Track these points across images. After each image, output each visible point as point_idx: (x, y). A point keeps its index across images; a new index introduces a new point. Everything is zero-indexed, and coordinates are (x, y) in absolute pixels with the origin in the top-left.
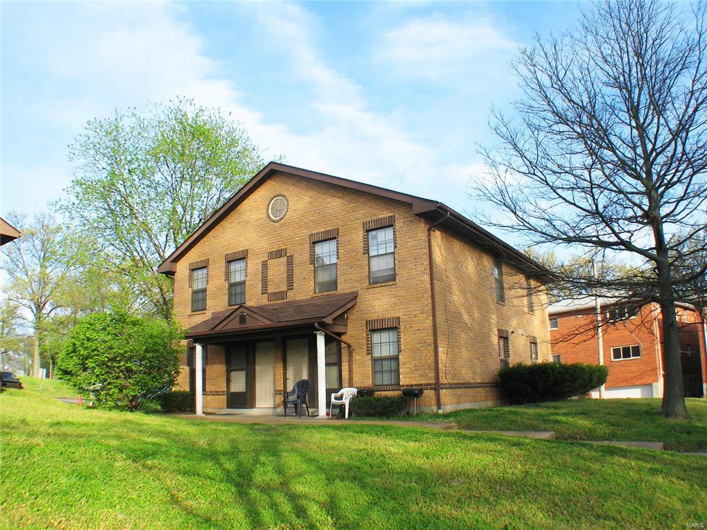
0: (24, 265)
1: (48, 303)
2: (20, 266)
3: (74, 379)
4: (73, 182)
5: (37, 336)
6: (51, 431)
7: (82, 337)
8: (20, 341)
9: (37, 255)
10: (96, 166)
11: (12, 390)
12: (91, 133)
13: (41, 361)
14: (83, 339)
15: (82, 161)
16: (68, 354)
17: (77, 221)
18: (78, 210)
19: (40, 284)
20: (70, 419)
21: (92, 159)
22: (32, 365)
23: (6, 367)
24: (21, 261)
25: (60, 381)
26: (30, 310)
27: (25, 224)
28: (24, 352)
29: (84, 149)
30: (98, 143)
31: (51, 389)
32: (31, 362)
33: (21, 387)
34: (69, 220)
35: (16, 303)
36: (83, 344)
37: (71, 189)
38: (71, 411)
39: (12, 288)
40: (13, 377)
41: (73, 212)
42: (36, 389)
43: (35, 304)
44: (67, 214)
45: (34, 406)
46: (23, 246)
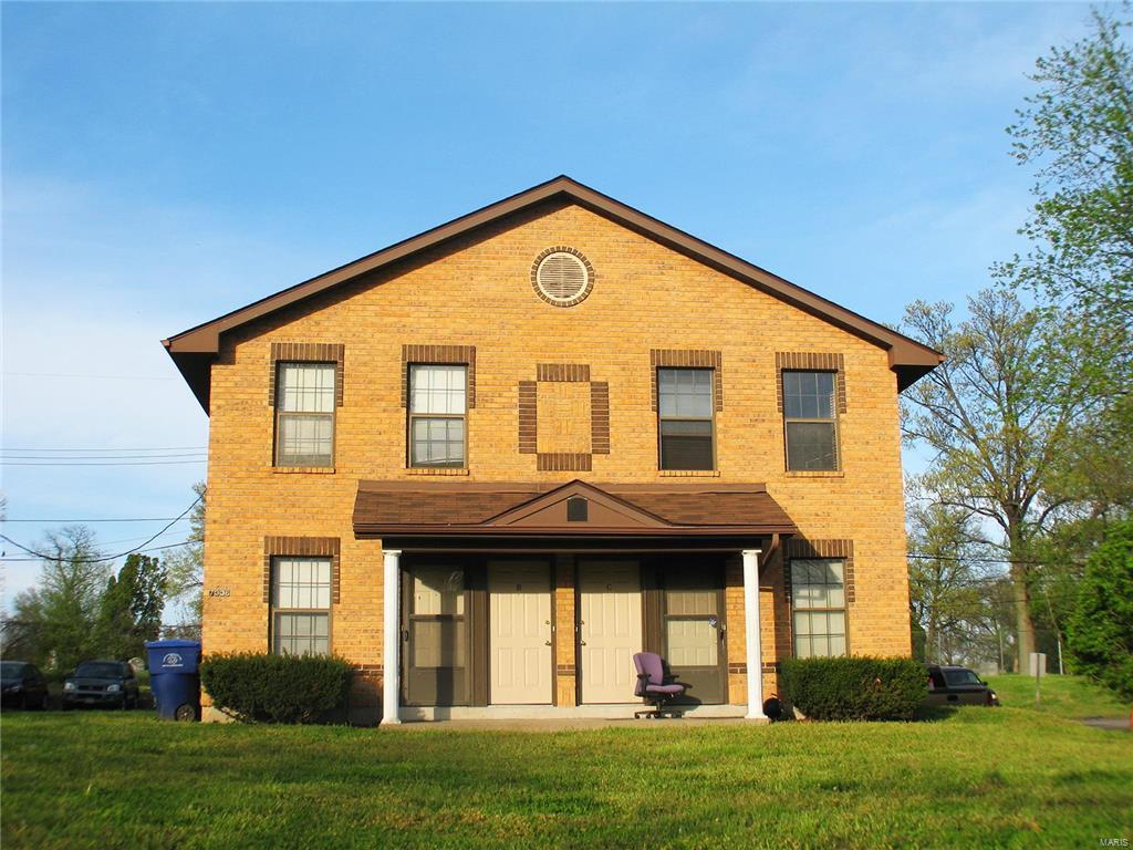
0: (965, 422)
1: (1035, 498)
2: (958, 423)
3: (1109, 671)
4: (1039, 208)
5: (1019, 578)
6: (1056, 795)
7: (1117, 569)
8: (982, 593)
9: (991, 392)
10: (1084, 160)
11: (969, 709)
12: (1051, 86)
13: (1035, 634)
14: (1121, 576)
15: (1051, 156)
16: (1088, 615)
17: (1068, 299)
18: (1065, 270)
19: (1010, 457)
20: (1102, 766)
21: (1070, 145)
22: (1015, 647)
23: (956, 657)
24: (958, 412)
25: (1078, 678)
26: (994, 521)
27: (950, 327)
28: (993, 619)
29: (1044, 127)
30: (1075, 106)
31: (1065, 697)
32: (1012, 640)
33: (990, 702)
34: (1049, 298)
35: (960, 508)
36: (1121, 586)
37: (1037, 227)
38: (1107, 748)
39: (945, 477)
40: (972, 679)
41: (1055, 278)
42: (1029, 702)
43: (1003, 505)
44: (1042, 287)
45: (1019, 740)
46: (956, 376)
